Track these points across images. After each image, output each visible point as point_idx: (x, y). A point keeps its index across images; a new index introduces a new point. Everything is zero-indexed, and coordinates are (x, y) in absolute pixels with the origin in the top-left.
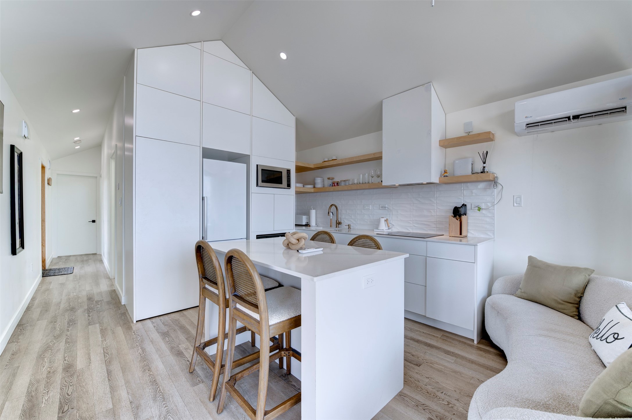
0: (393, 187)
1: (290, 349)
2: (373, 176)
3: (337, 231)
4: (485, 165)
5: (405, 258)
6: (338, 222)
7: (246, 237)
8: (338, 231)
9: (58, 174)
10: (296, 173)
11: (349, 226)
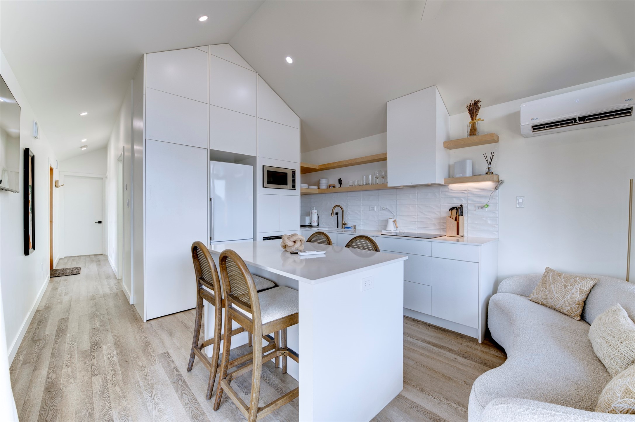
0: (399, 188)
1: (286, 349)
2: (377, 177)
3: (342, 231)
4: (490, 166)
5: (404, 260)
6: (343, 223)
7: (253, 238)
8: (344, 232)
9: (65, 176)
10: (301, 174)
11: (354, 227)
